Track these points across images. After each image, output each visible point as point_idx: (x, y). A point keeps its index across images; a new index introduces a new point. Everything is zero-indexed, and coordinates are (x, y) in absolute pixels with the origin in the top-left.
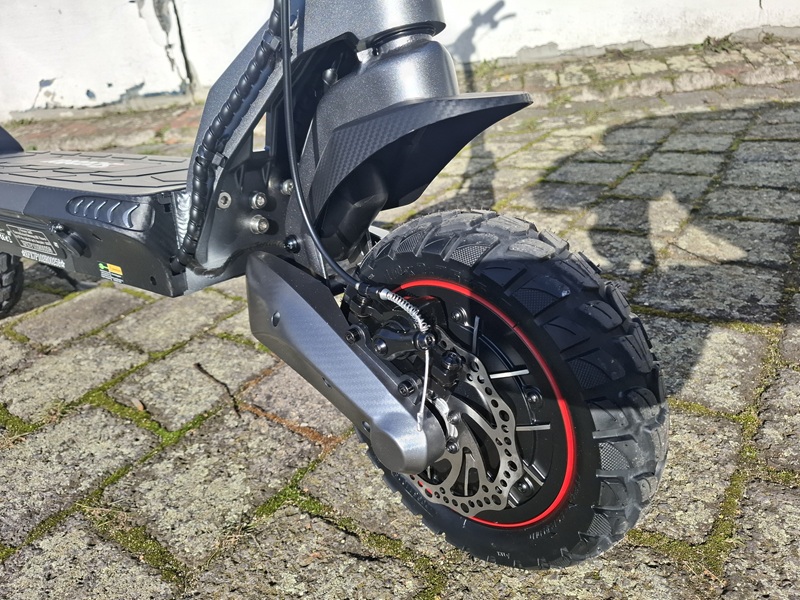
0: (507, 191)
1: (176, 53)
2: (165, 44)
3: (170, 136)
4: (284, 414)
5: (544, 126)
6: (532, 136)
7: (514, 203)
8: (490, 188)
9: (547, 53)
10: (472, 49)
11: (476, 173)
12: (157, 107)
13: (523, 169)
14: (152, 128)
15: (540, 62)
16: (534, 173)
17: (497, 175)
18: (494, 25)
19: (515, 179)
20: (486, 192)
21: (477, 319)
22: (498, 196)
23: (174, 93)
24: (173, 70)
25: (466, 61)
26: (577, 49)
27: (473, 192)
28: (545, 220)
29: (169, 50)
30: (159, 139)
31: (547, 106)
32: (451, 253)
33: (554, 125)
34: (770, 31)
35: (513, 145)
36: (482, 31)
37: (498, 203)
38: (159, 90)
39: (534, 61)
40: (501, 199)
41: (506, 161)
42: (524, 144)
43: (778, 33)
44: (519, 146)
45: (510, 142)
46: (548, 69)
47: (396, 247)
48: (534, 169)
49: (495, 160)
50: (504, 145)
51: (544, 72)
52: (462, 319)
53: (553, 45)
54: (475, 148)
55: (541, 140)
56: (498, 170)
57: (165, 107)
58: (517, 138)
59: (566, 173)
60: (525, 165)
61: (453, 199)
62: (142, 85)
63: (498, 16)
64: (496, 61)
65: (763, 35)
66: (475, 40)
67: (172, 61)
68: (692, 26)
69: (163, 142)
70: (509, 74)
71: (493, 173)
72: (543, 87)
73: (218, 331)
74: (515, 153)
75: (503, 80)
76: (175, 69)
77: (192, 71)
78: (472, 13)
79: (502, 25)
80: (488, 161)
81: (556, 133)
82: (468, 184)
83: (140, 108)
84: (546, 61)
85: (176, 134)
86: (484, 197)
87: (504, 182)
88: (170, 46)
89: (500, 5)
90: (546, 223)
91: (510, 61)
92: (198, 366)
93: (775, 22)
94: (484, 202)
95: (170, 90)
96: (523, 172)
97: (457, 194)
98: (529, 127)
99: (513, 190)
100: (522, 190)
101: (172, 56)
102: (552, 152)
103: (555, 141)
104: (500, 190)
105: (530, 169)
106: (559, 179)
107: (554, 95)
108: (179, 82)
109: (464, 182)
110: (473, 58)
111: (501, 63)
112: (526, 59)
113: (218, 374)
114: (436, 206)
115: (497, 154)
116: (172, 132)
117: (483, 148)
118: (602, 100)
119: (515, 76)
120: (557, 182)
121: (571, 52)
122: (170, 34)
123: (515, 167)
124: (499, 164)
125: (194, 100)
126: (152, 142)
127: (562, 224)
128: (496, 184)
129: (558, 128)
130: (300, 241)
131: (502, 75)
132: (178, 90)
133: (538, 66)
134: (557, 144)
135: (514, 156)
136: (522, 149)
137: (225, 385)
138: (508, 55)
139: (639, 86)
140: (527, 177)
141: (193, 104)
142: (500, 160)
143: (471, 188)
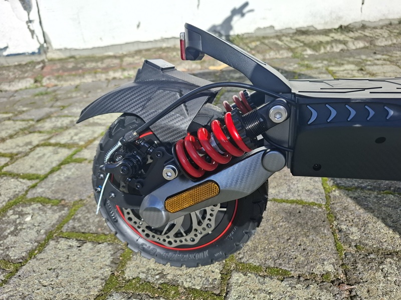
1: (35, 26)
2: (27, 20)
3: (48, 82)
9: (269, 31)
10: (231, 28)
12: (16, 63)
14: (30, 77)
15: (265, 35)
18: (243, 15)
23: (33, 53)
24: (33, 38)
25: (227, 34)
26: (283, 29)
29: (29, 24)
30: (39, 84)
31: (291, 57)
34: (364, 23)
36: (236, 18)
38: (21, 52)
43: (367, 24)
53: (272, 27)
57: (24, 63)
62: (6, 48)
63: (245, 11)
64: (243, 35)
65: (362, 25)
66: (233, 23)
67: (32, 32)
68: (334, 19)
69: (42, 86)
76: (35, 36)
77: (47, 39)
78: (231, 8)
79: (247, 16)
84: (268, 35)
85: (53, 80)
88: (30, 21)
89: (246, 4)
91: (250, 35)
93: (367, 19)
95: (30, 52)
101: (31, 28)
107: (292, 51)
108: (38, 46)
110: (231, 33)
111: (245, 36)
112: (258, 34)
116: (49, 79)
118: (317, 54)
121: (280, 31)
122: (31, 13)
125: (47, 58)
126: (32, 86)
132: (37, 51)
133: (264, 38)
139: (332, 47)
141: (46, 60)
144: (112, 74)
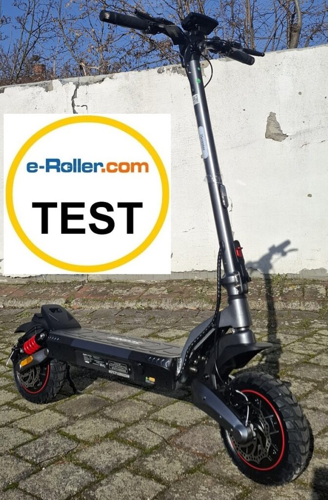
0: (286, 365)
3: (75, 304)
4: (190, 448)
5: (314, 325)
6: (306, 332)
7: (289, 373)
8: (277, 363)
9: (319, 274)
10: (270, 267)
11: (270, 352)
13: (297, 353)
14: (62, 297)
15: (315, 279)
16: (302, 357)
17: (282, 355)
18: (284, 254)
19: (291, 359)
20: (275, 365)
21: (261, 401)
22: (281, 368)
25: (266, 273)
27: (268, 363)
28: (304, 384)
31: (318, 311)
32: (255, 382)
33: (320, 326)
35: (293, 337)
36: (275, 257)
37: (281, 371)
39: (312, 278)
40: (282, 370)
41: (288, 347)
42: (300, 337)
44: (296, 338)
45: (291, 334)
46: (321, 284)
47: (240, 380)
48: (303, 354)
49: (282, 346)
50: (288, 336)
51: (318, 286)
52: (257, 401)
53: (323, 270)
54: (270, 336)
55: (311, 336)
56: (283, 352)
57: (69, 282)
58: (296, 332)
59: (320, 359)
60: (298, 351)
61: (256, 366)
63: (286, 249)
64: (286, 275)
66: (272, 261)
70: (295, 285)
71: (279, 354)
72: (317, 297)
73: (150, 418)
74: (294, 342)
75: (291, 288)
78: (270, 245)
79: (289, 255)
80: (278, 345)
81: (321, 332)
82: (264, 359)
83: (52, 281)
84: (320, 279)
85: (79, 303)
86: (273, 368)
87: (285, 360)
89: (287, 243)
90: (303, 385)
91: (295, 276)
92: (148, 429)
94: (273, 370)
96: (296, 355)
97: (259, 364)
98: (304, 326)
99: (289, 365)
100: (294, 366)
102: (315, 345)
103: (318, 337)
104: (282, 364)
105: (300, 354)
106: (316, 362)
107: (323, 304)
109: (263, 357)
110: (271, 272)
111: (289, 277)
112: (306, 276)
113: (159, 433)
114: (247, 369)
115: (284, 342)
116: (77, 301)
117: (275, 336)
119: (299, 287)
120: (314, 364)
123: (292, 352)
124: (284, 349)
125: (87, 279)
127: (312, 387)
128: (281, 361)
129: (322, 329)
130: (209, 376)
131: (290, 285)
133: (314, 282)
134: (319, 340)
135: (293, 344)
136: (298, 340)
137: (162, 437)
138: (295, 273)
140: (298, 359)
141: (87, 281)
142: (284, 346)
143: (266, 361)
144: (127, 304)
